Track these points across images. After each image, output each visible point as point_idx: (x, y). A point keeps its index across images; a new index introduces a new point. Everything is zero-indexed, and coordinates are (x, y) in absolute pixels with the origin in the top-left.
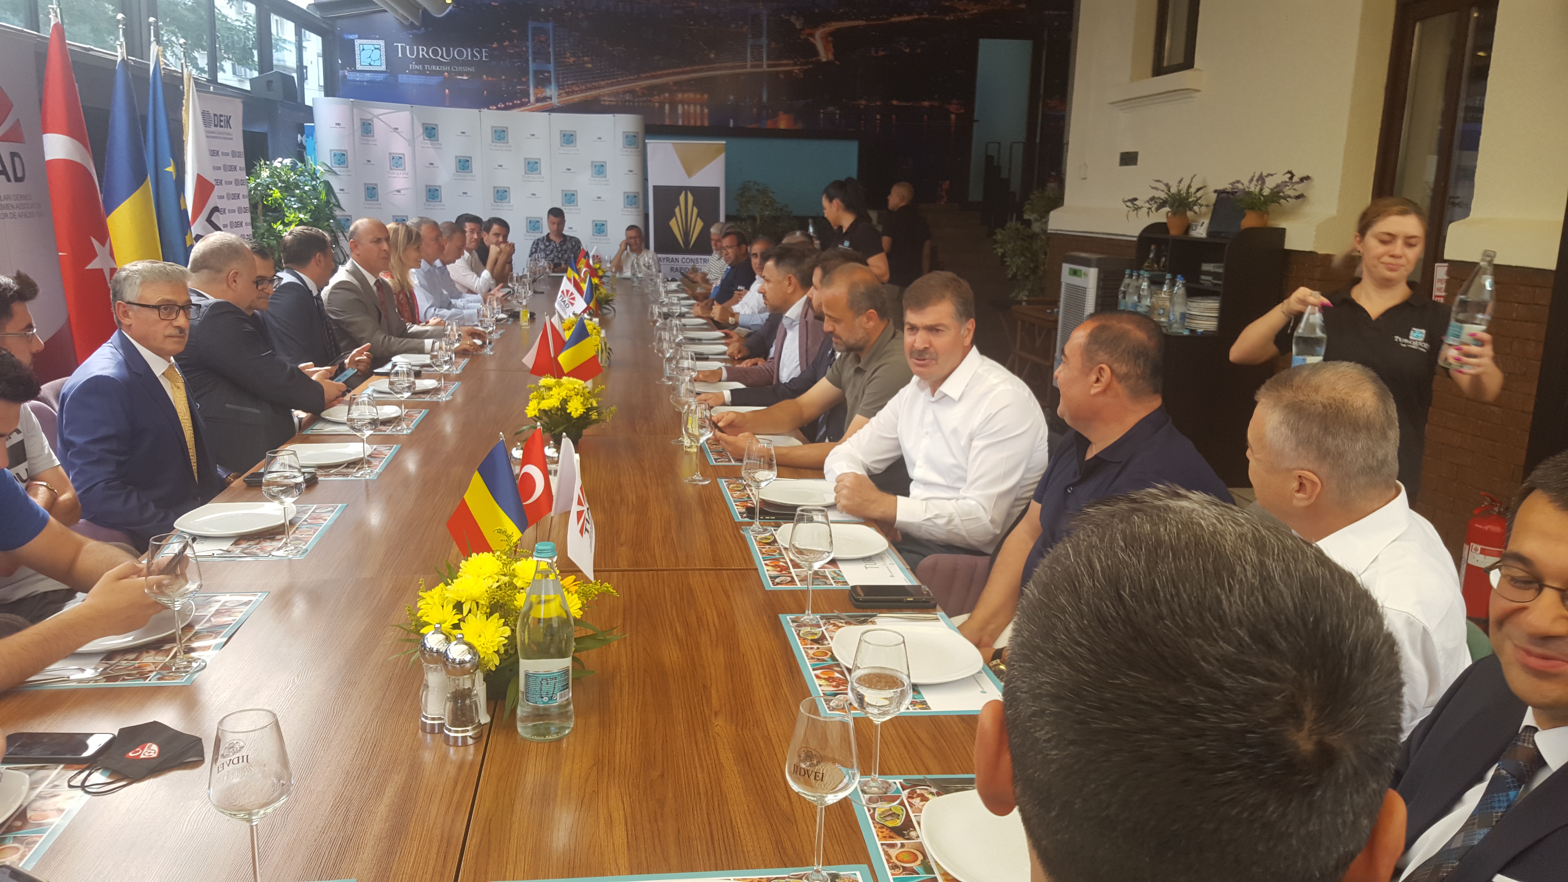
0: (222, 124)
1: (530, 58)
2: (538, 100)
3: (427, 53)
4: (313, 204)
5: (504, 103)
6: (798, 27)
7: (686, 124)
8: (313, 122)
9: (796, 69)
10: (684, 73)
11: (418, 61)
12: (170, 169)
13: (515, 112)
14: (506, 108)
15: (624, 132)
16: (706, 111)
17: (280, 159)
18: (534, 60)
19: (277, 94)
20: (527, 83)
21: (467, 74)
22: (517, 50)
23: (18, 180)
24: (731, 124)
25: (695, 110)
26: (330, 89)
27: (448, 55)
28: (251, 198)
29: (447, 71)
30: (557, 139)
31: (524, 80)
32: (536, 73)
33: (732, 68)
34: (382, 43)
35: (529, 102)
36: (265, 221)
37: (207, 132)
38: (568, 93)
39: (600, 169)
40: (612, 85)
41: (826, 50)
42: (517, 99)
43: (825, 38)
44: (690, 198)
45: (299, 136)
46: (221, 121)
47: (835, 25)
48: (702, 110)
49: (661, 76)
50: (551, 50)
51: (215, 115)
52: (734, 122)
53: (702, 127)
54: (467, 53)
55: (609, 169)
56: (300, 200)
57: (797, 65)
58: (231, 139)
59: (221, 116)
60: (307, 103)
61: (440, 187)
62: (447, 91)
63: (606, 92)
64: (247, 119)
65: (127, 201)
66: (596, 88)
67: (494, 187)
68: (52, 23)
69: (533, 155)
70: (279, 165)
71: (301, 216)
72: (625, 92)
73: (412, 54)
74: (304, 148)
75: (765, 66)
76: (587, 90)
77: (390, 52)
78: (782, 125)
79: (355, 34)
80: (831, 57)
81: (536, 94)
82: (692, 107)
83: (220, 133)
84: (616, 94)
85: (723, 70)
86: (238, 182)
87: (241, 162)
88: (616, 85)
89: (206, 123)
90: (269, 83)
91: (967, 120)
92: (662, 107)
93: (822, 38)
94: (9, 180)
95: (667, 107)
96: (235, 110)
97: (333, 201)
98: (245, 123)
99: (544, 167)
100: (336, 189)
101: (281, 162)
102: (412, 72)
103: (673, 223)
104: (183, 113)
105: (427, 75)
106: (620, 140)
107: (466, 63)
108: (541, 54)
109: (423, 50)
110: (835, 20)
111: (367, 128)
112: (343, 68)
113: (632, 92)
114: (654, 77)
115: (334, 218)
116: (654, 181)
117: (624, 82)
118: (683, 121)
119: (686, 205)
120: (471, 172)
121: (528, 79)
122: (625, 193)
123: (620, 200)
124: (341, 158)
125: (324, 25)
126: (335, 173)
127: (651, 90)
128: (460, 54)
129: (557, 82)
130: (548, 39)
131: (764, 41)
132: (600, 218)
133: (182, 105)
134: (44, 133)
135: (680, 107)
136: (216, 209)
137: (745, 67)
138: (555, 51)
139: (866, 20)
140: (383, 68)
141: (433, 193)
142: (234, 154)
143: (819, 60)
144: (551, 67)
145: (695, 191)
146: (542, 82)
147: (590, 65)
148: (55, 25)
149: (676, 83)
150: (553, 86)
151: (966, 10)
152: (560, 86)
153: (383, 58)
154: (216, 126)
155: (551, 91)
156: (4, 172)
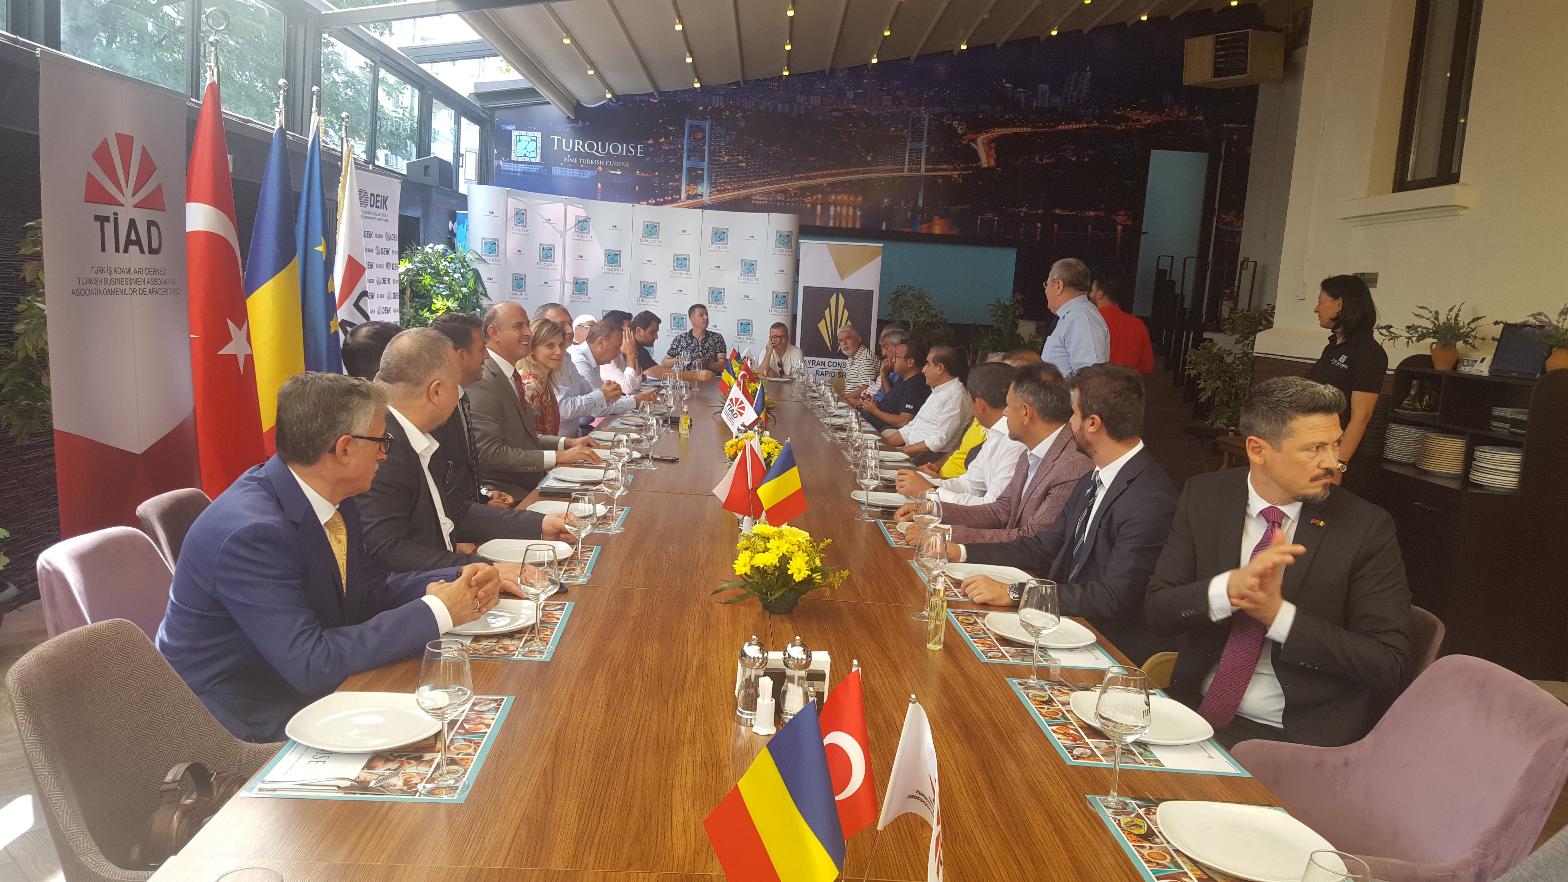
0: (379, 204)
1: (685, 156)
2: (689, 197)
3: (583, 147)
4: (461, 292)
5: (655, 199)
6: (959, 132)
7: (837, 226)
8: (467, 210)
9: (955, 174)
10: (838, 175)
11: (574, 154)
12: (320, 248)
13: (667, 207)
14: (657, 204)
15: (777, 232)
16: (859, 213)
17: (431, 245)
18: (688, 158)
19: (433, 179)
20: (679, 180)
21: (621, 168)
22: (672, 147)
23: (152, 251)
24: (884, 227)
25: (848, 212)
26: (484, 177)
27: (603, 150)
28: (401, 283)
29: (601, 166)
30: (708, 236)
31: (677, 176)
32: (689, 170)
33: (890, 171)
34: (538, 135)
35: (680, 198)
36: (412, 307)
37: (362, 212)
38: (719, 191)
39: (749, 268)
40: (765, 184)
41: (988, 156)
42: (668, 196)
43: (988, 143)
44: (842, 301)
45: (451, 222)
46: (378, 201)
47: (998, 132)
48: (855, 212)
49: (815, 177)
50: (706, 148)
51: (372, 195)
52: (887, 226)
53: (854, 229)
54: (622, 149)
55: (759, 268)
56: (449, 287)
57: (957, 170)
58: (387, 221)
59: (378, 196)
60: (460, 191)
61: (587, 280)
62: (599, 185)
63: (757, 191)
64: (404, 203)
65: (272, 280)
66: (748, 187)
67: (641, 282)
68: (208, 82)
69: (682, 251)
70: (430, 251)
71: (449, 304)
72: (777, 192)
73: (567, 147)
74: (455, 235)
75: (923, 170)
76: (738, 189)
77: (546, 144)
78: (937, 230)
79: (513, 125)
80: (992, 163)
81: (687, 191)
82: (845, 208)
83: (375, 214)
84: (769, 193)
85: (880, 173)
86: (388, 266)
87: (394, 245)
88: (769, 184)
89: (363, 203)
90: (427, 168)
91: (1135, 231)
92: (814, 208)
93: (983, 143)
94: (142, 251)
95: (819, 207)
96: (394, 191)
97: (481, 290)
98: (401, 208)
99: (693, 263)
100: (484, 278)
101: (432, 248)
102: (566, 165)
103: (822, 326)
104: (339, 190)
105: (582, 168)
106: (773, 239)
107: (620, 158)
108: (696, 152)
109: (579, 144)
110: (1000, 127)
111: (521, 217)
112: (498, 158)
113: (785, 192)
114: (807, 178)
115: (480, 307)
116: (805, 281)
117: (777, 182)
118: (834, 223)
119: (837, 307)
120: (620, 266)
121: (681, 177)
122: (774, 292)
123: (769, 300)
124: (492, 246)
125: (484, 115)
126: (484, 261)
127: (804, 190)
128: (615, 149)
129: (710, 180)
130: (704, 137)
131: (924, 145)
132: (746, 317)
133: (339, 182)
134: (188, 201)
135: (832, 209)
136: (365, 294)
137: (902, 170)
138: (710, 149)
139: (1031, 127)
140: (538, 160)
141: (580, 286)
142: (388, 237)
143: (981, 165)
144: (705, 165)
145: (846, 293)
146: (695, 179)
147: (744, 164)
148: (211, 84)
149: (829, 185)
150: (705, 184)
151: (1138, 120)
152: (712, 184)
153: (539, 150)
154: (372, 206)
155: (703, 189)
156: (138, 242)
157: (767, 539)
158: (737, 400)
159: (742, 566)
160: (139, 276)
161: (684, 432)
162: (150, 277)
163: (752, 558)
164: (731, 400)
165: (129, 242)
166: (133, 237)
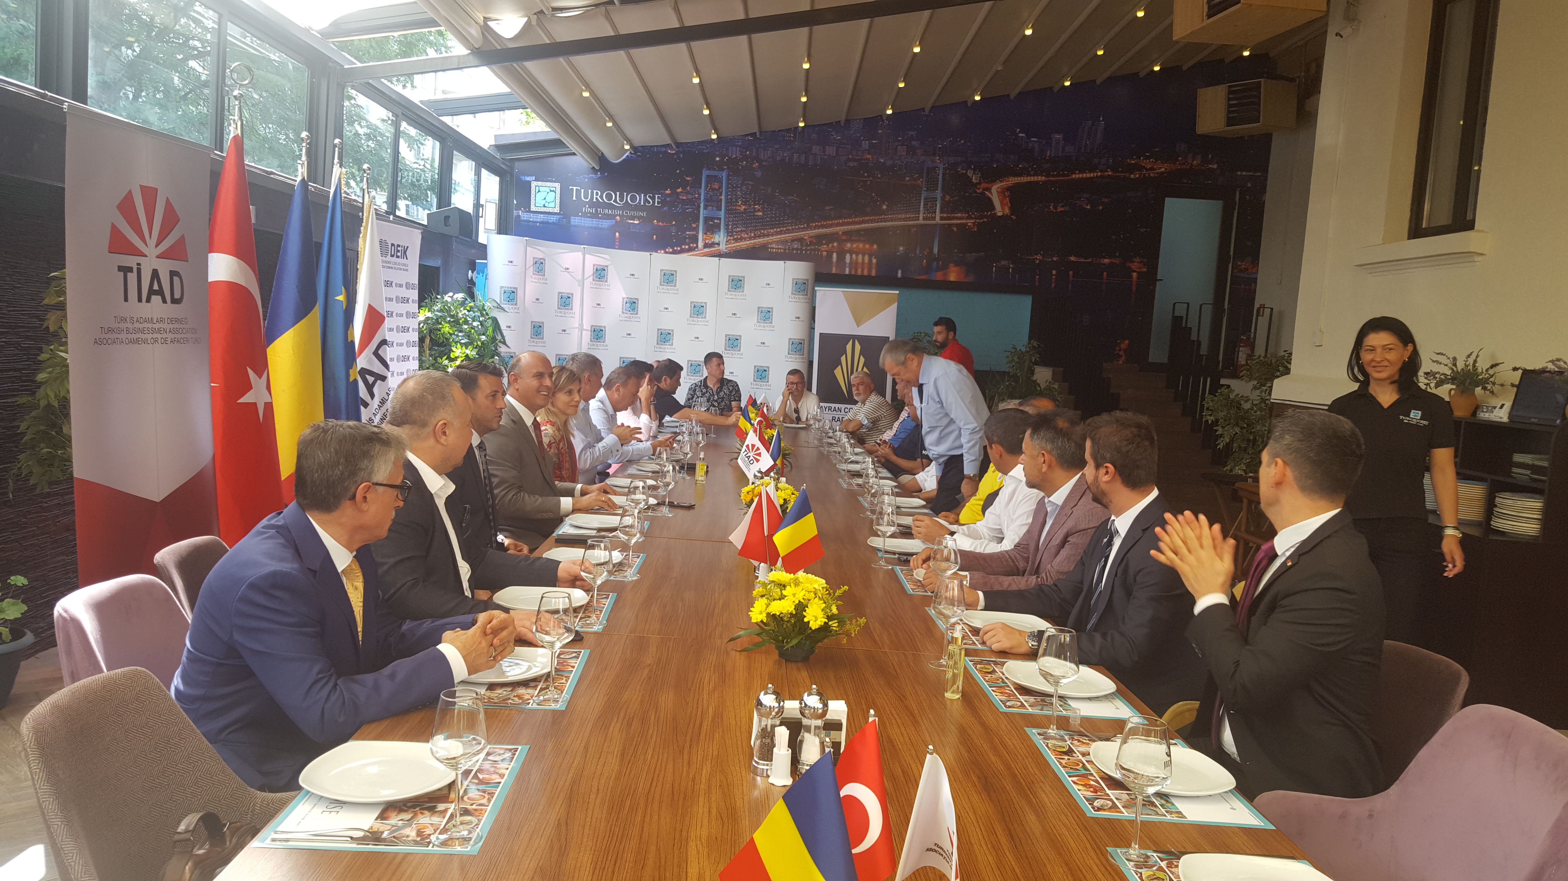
0: (399, 254)
1: (702, 205)
2: (706, 246)
3: (601, 197)
4: (480, 340)
5: (673, 248)
6: (974, 181)
7: (853, 273)
8: (486, 259)
9: (970, 222)
10: (853, 223)
11: (592, 204)
12: (341, 298)
13: (684, 256)
14: (674, 252)
15: (794, 280)
16: (874, 261)
17: (451, 294)
18: (705, 208)
19: (453, 229)
20: (696, 229)
21: (639, 218)
22: (690, 197)
24: (899, 275)
25: (863, 259)
26: (504, 227)
27: (621, 200)
28: (420, 331)
29: (619, 215)
30: (725, 283)
31: (694, 225)
32: (706, 219)
33: (905, 219)
34: (557, 185)
35: (697, 247)
36: (431, 355)
37: (383, 261)
38: (736, 240)
39: (766, 315)
40: (781, 233)
41: (1003, 205)
42: (685, 245)
43: (1002, 192)
44: (858, 347)
45: (470, 272)
46: (398, 251)
47: (1013, 180)
48: (870, 260)
49: (831, 226)
50: (723, 197)
51: (393, 245)
52: (902, 273)
53: (862, 276)
54: (640, 199)
55: (775, 315)
56: (468, 335)
57: (971, 218)
58: (407, 270)
59: (398, 246)
60: (480, 241)
61: (605, 327)
62: (617, 234)
63: (774, 239)
64: (424, 253)
65: (292, 329)
66: (764, 236)
67: (658, 330)
68: (232, 135)
69: (699, 299)
70: (449, 300)
71: (468, 352)
72: (793, 241)
73: (586, 197)
74: (474, 284)
75: (938, 218)
76: (755, 237)
77: (565, 195)
78: (952, 278)
79: (532, 176)
80: (1007, 211)
81: (704, 240)
82: (860, 257)
83: (395, 263)
84: (785, 242)
85: (894, 221)
86: (408, 315)
87: (414, 295)
88: (785, 233)
89: (383, 253)
90: (447, 218)
91: (1150, 277)
92: (830, 256)
93: (998, 192)
94: (164, 301)
95: (835, 255)
96: (414, 240)
97: (499, 337)
98: (421, 257)
99: (710, 311)
100: (503, 326)
101: (452, 297)
102: (585, 215)
103: (838, 372)
104: (361, 240)
105: (600, 218)
106: (789, 287)
107: (638, 208)
108: (713, 201)
109: (597, 194)
110: (1014, 176)
111: (539, 265)
112: (518, 208)
113: (801, 240)
114: (823, 227)
115: (498, 355)
116: (821, 328)
117: (793, 231)
118: (850, 270)
119: (853, 354)
120: (638, 314)
121: (698, 226)
122: (790, 339)
123: (785, 347)
124: (511, 295)
125: (503, 167)
126: (503, 309)
127: (819, 239)
128: (633, 199)
129: (727, 229)
130: (721, 187)
131: (939, 194)
132: (763, 364)
133: (360, 232)
134: (210, 252)
135: (848, 256)
136: (384, 342)
137: (916, 219)
138: (727, 199)
139: (1045, 176)
140: (557, 210)
141: (598, 334)
142: (408, 286)
143: (995, 214)
144: (722, 214)
145: (863, 340)
146: (712, 227)
147: (760, 214)
148: (235, 137)
149: (844, 233)
150: (722, 233)
151: (1152, 169)
152: (729, 233)
153: (558, 201)
154: (392, 256)
155: (720, 237)
156: (160, 292)
157: (783, 586)
158: (753, 446)
159: (758, 613)
160: (161, 325)
161: (700, 478)
162: (171, 326)
163: (768, 605)
164: (747, 446)
165: (151, 292)
166: (156, 287)
